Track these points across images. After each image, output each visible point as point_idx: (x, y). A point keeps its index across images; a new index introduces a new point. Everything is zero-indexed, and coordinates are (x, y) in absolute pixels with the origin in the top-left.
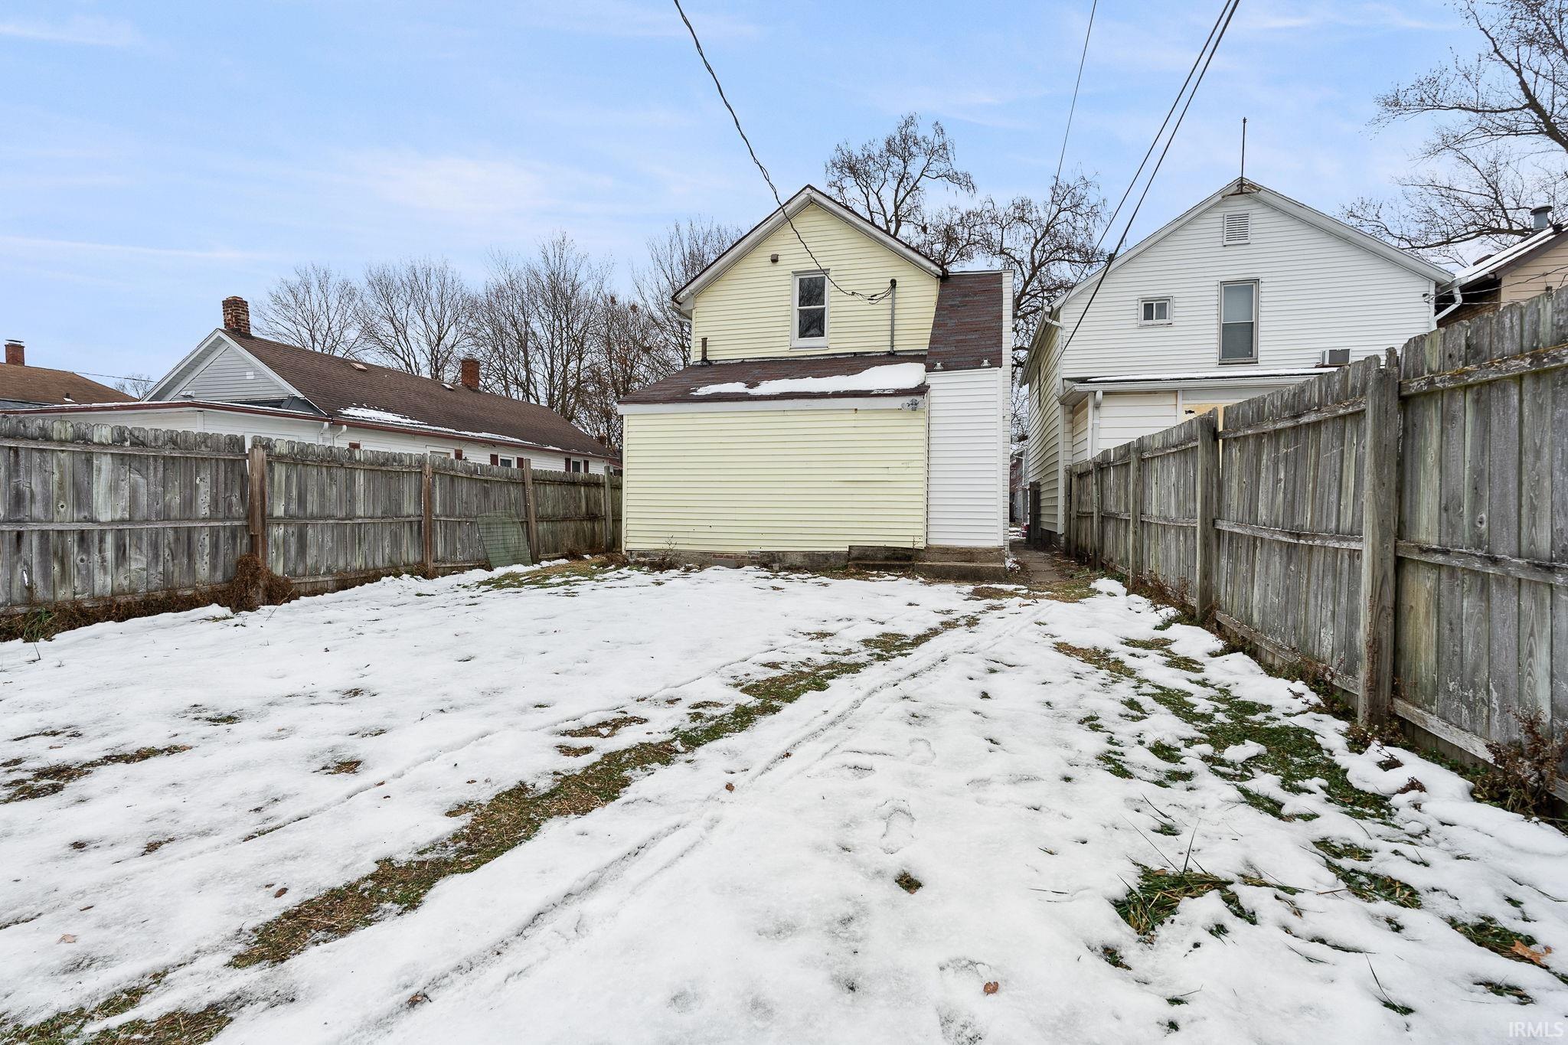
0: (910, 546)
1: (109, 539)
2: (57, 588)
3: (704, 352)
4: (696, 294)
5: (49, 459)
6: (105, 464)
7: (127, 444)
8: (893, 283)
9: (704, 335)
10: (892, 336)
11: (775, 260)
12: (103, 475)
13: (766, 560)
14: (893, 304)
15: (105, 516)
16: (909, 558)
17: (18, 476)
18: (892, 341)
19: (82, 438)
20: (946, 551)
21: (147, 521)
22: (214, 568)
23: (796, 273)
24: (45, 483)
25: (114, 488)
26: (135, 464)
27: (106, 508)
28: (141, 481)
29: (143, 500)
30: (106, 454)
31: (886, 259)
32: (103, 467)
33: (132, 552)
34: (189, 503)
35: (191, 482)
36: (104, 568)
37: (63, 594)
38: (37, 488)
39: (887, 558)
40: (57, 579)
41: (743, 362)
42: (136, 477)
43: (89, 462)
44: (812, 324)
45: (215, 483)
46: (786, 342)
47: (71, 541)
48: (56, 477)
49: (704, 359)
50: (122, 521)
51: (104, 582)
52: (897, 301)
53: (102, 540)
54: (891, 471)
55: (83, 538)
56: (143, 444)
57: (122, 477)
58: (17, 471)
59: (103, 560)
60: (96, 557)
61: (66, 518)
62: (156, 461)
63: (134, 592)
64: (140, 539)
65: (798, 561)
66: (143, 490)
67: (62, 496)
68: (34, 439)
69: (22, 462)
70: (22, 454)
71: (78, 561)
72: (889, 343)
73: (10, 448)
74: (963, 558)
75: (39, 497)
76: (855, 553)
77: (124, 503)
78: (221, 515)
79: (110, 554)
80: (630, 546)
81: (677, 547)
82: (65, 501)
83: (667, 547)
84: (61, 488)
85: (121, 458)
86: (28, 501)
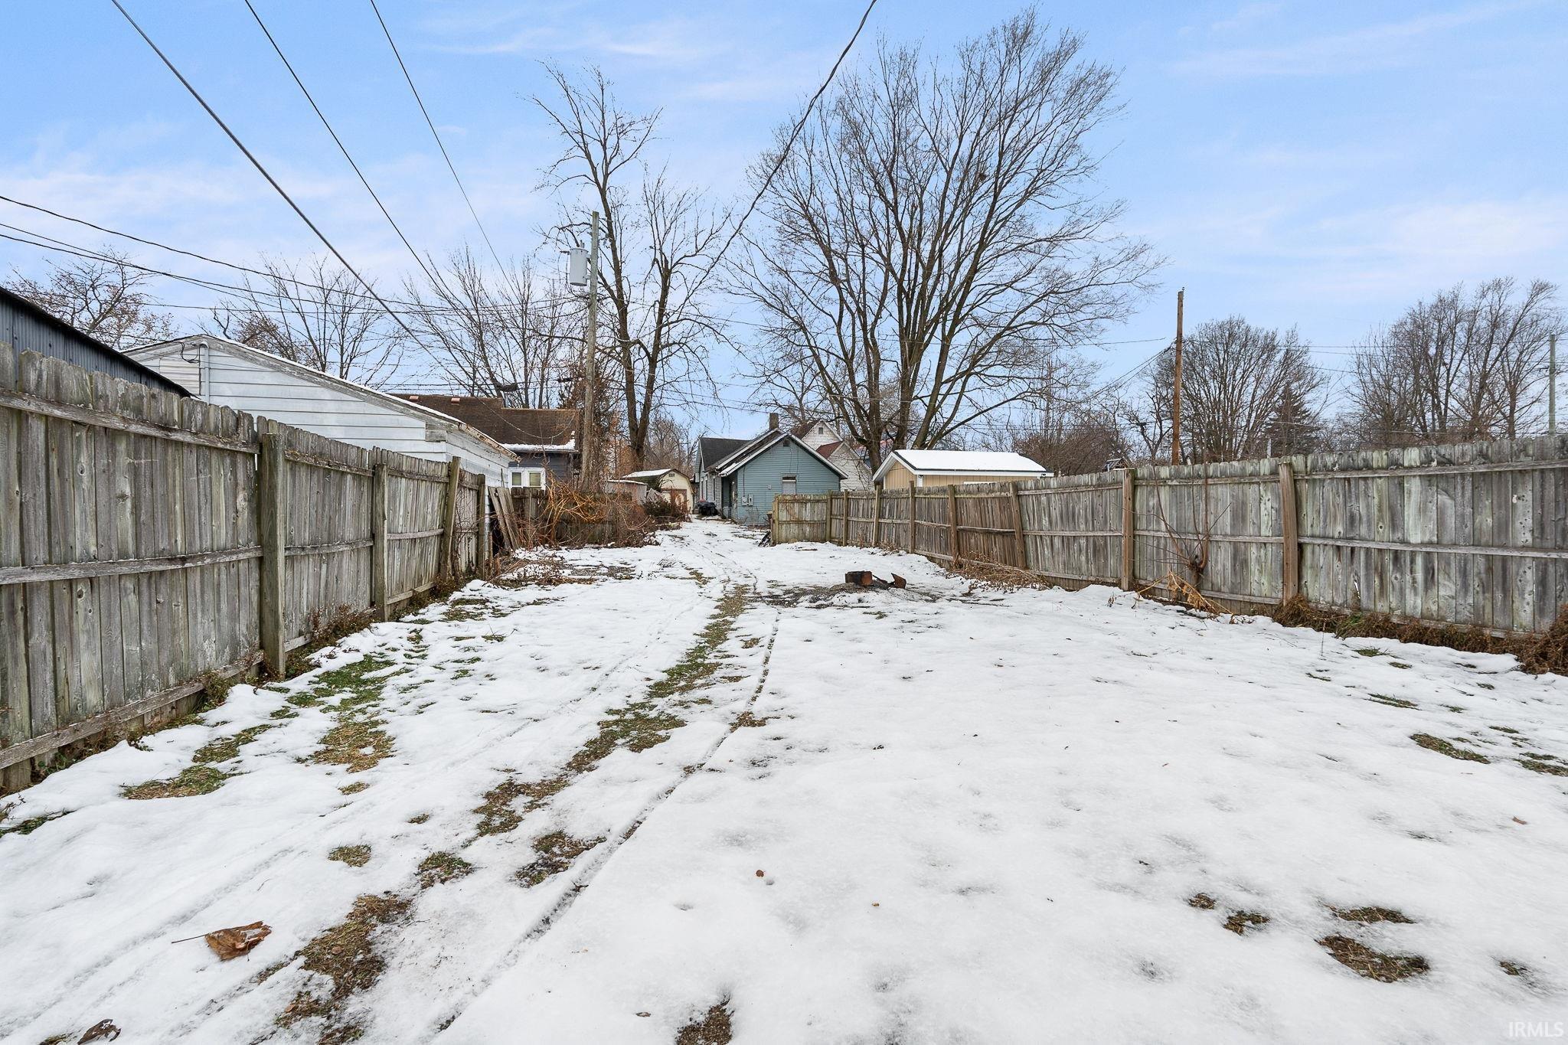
1: (1419, 561)
2: (1377, 600)
5: (1370, 485)
6: (1414, 486)
7: (1434, 464)
12: (1413, 498)
15: (1415, 537)
17: (1351, 502)
19: (1396, 464)
21: (1455, 545)
24: (1368, 506)
25: (1422, 510)
26: (1443, 484)
27: (1417, 531)
28: (1449, 502)
29: (1451, 522)
30: (1414, 476)
32: (1413, 490)
33: (1441, 578)
34: (1503, 527)
35: (1507, 502)
36: (1415, 589)
37: (1382, 607)
38: (1363, 512)
40: (1377, 592)
42: (1444, 498)
43: (1401, 485)
47: (1388, 558)
48: (1376, 501)
50: (1430, 543)
51: (1415, 603)
53: (1413, 561)
55: (1397, 556)
56: (1450, 462)
57: (1430, 499)
58: (1350, 497)
59: (1414, 581)
60: (1408, 578)
61: (1386, 538)
62: (1463, 479)
63: (1443, 619)
64: (1449, 564)
66: (1450, 512)
67: (1381, 518)
68: (1360, 469)
69: (1353, 490)
70: (1352, 482)
71: (1393, 579)
73: (1345, 479)
75: (1364, 519)
77: (1432, 526)
78: (1550, 544)
79: (1420, 576)
82: (1383, 522)
84: (1380, 510)
85: (1429, 479)
86: (1357, 522)
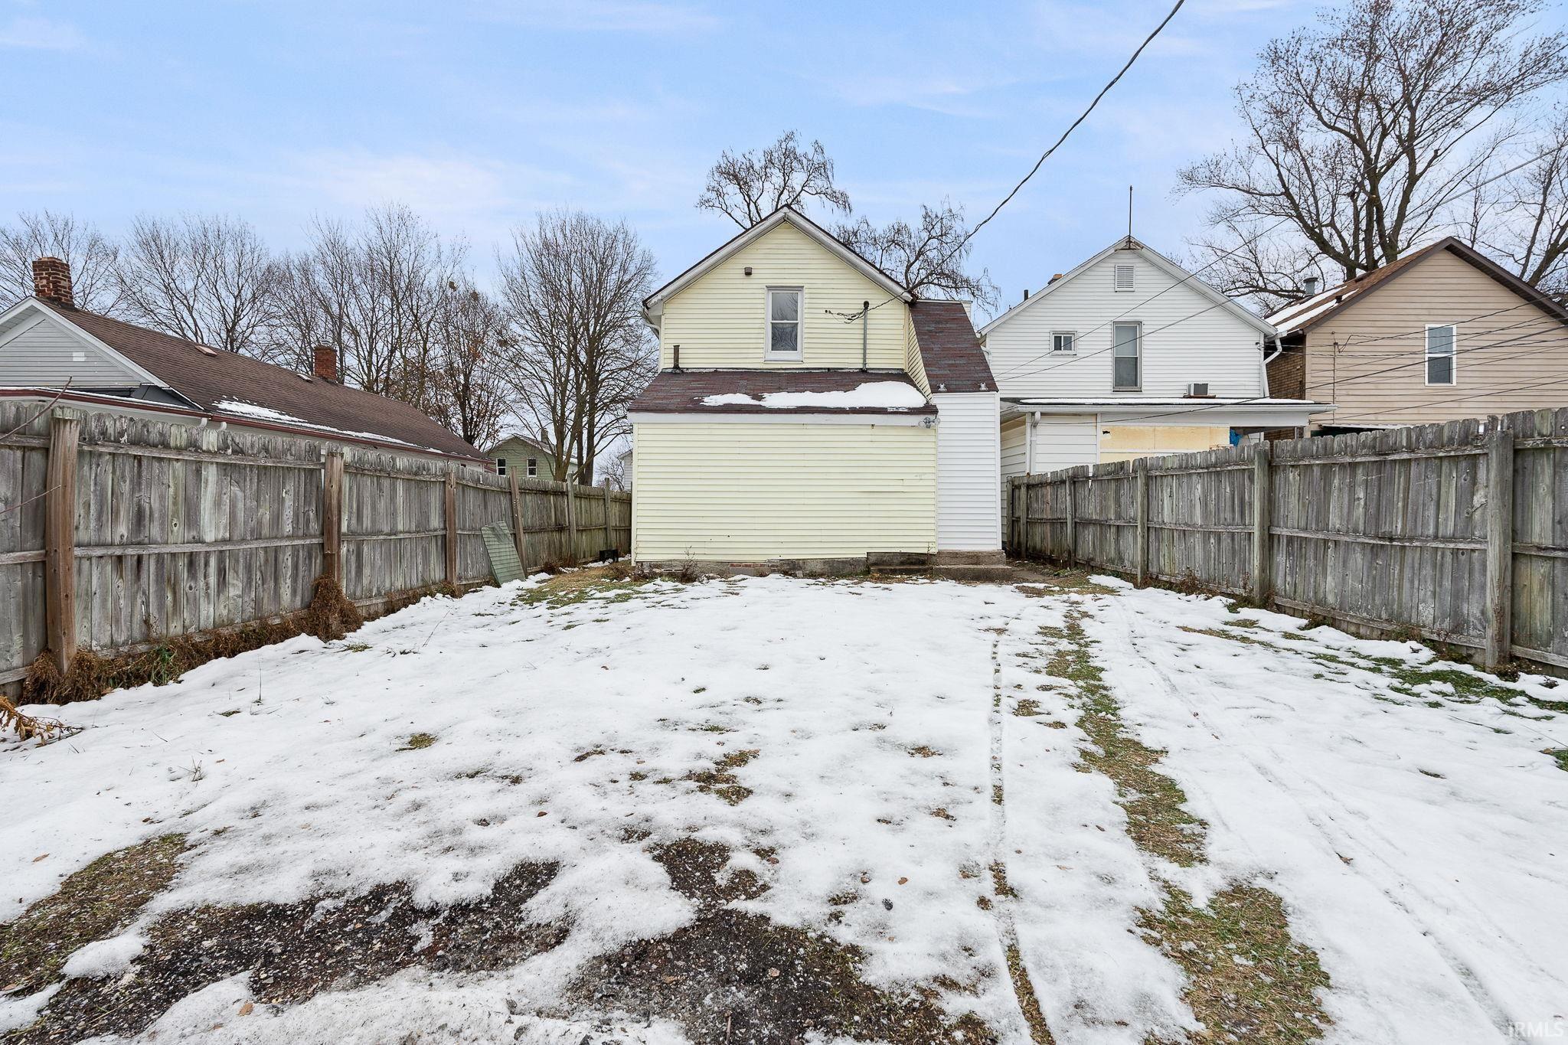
0: (925, 551)
1: (213, 562)
2: (170, 621)
3: (676, 359)
4: (666, 300)
5: (166, 469)
6: (211, 474)
7: (230, 451)
8: (866, 304)
9: (676, 342)
10: (865, 354)
11: (748, 273)
12: (209, 489)
13: (786, 567)
14: (865, 324)
15: (209, 537)
16: (923, 563)
17: (140, 490)
18: (865, 359)
19: (194, 445)
20: (955, 556)
21: (243, 540)
22: (294, 592)
23: (769, 288)
24: (162, 498)
25: (218, 503)
26: (235, 476)
27: (212, 529)
28: (240, 494)
29: (241, 515)
30: (212, 463)
31: (855, 281)
32: (210, 478)
33: (230, 577)
34: (277, 519)
35: (279, 494)
36: (208, 595)
37: (175, 629)
38: (156, 505)
39: (902, 563)
40: (170, 610)
41: (716, 372)
42: (235, 489)
43: (198, 472)
44: (784, 337)
45: (297, 494)
46: (760, 355)
47: (182, 564)
48: (171, 490)
49: (676, 367)
50: (224, 541)
51: (209, 613)
52: (868, 322)
53: (207, 564)
54: (906, 483)
55: (192, 558)
56: (242, 452)
57: (224, 491)
58: (140, 484)
59: (208, 587)
60: (202, 584)
61: (177, 540)
62: (251, 471)
63: (231, 623)
64: (237, 561)
65: (818, 568)
66: (240, 505)
67: (176, 514)
68: (155, 446)
69: (144, 473)
70: (145, 462)
71: (187, 589)
72: (861, 361)
73: (135, 456)
74: (970, 561)
75: (156, 515)
76: (873, 559)
77: (225, 520)
78: (301, 533)
79: (213, 580)
80: (640, 558)
81: (696, 558)
82: (178, 518)
83: (684, 557)
84: (175, 503)
85: (224, 468)
86: (147, 519)
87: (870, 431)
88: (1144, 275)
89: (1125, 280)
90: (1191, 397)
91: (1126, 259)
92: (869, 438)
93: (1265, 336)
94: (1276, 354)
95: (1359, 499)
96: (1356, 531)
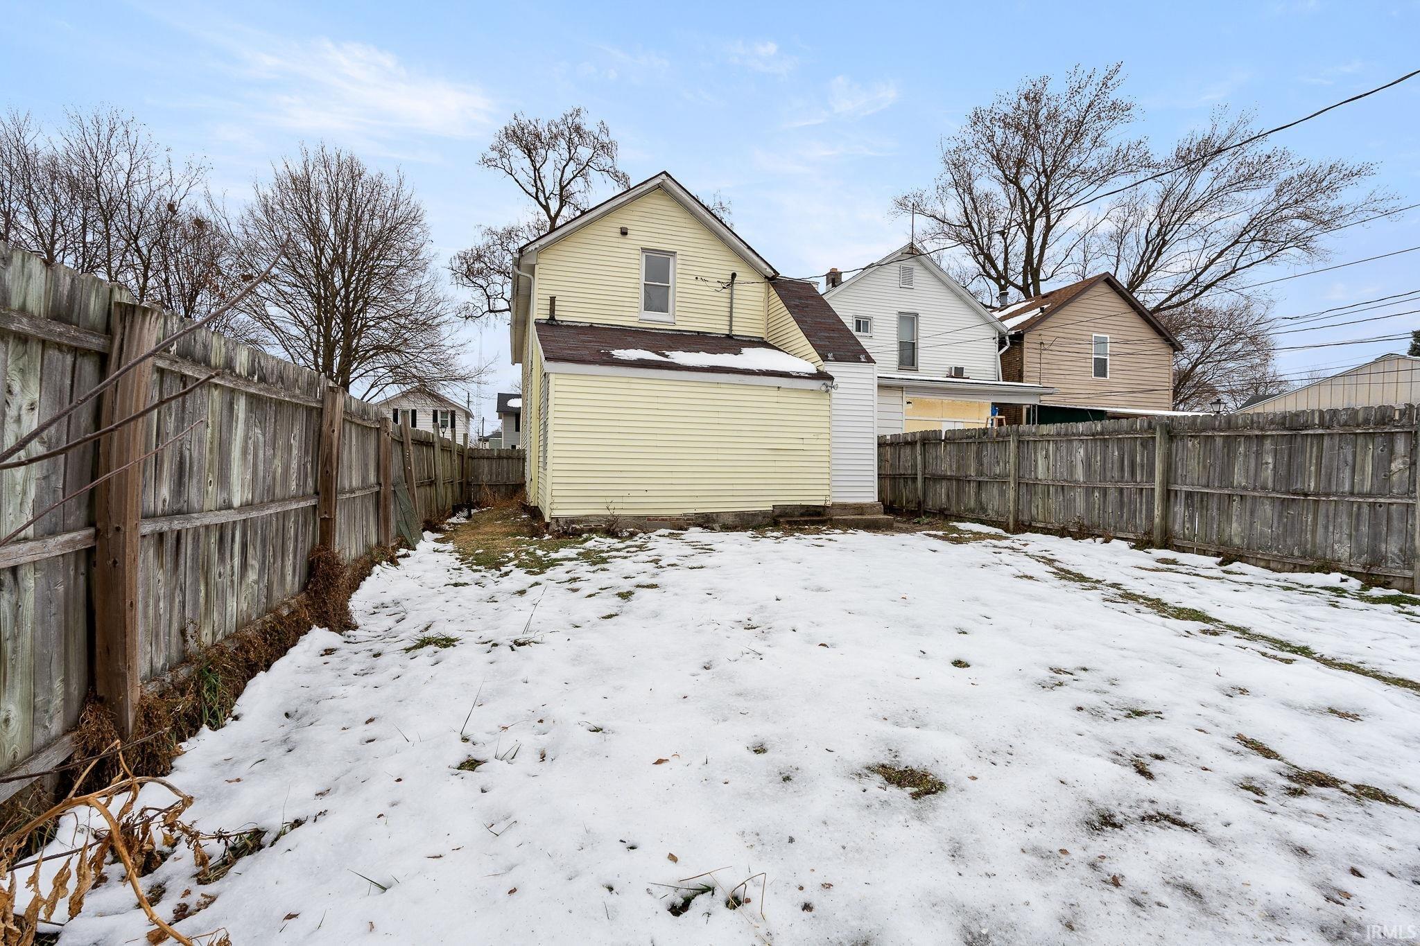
0: (822, 503)
1: (238, 537)
2: (202, 627)
3: (552, 310)
4: (539, 251)
5: (206, 399)
6: (241, 409)
7: (256, 378)
8: (734, 275)
9: (553, 293)
10: (731, 321)
11: (624, 233)
12: (239, 430)
13: (701, 521)
14: (732, 294)
15: (236, 500)
16: (819, 514)
17: (183, 430)
18: (731, 326)
19: (230, 368)
20: (844, 507)
21: (262, 504)
23: (644, 250)
24: (201, 442)
25: (244, 451)
26: (259, 412)
27: (239, 487)
28: (261, 439)
29: (261, 469)
30: (242, 393)
31: (724, 253)
32: (240, 416)
33: (250, 555)
34: (286, 473)
35: (288, 441)
36: (232, 584)
37: (206, 638)
38: (195, 454)
39: (802, 515)
40: (203, 609)
41: (591, 326)
42: (258, 431)
43: (231, 405)
44: (656, 297)
46: (633, 315)
47: (214, 541)
48: (209, 432)
49: (552, 318)
50: (247, 506)
51: (233, 610)
52: (735, 292)
53: (233, 541)
54: (805, 441)
56: (265, 379)
57: (250, 434)
58: (183, 419)
59: (233, 573)
60: (228, 568)
62: (270, 406)
63: (250, 621)
64: (257, 535)
65: (730, 521)
66: (261, 454)
67: (211, 466)
68: (199, 363)
70: (189, 387)
71: (217, 578)
72: (728, 328)
73: (181, 376)
74: (856, 512)
75: (195, 469)
76: (777, 512)
77: (249, 475)
78: (301, 492)
79: (237, 562)
80: (556, 513)
81: (617, 513)
82: (213, 473)
83: (608, 513)
84: (211, 450)
85: (254, 400)
86: (187, 477)
87: (776, 393)
88: (920, 275)
89: (907, 280)
90: (953, 377)
91: (909, 263)
92: (775, 399)
93: (999, 333)
94: (1006, 348)
95: (1267, 463)
96: (1264, 488)
